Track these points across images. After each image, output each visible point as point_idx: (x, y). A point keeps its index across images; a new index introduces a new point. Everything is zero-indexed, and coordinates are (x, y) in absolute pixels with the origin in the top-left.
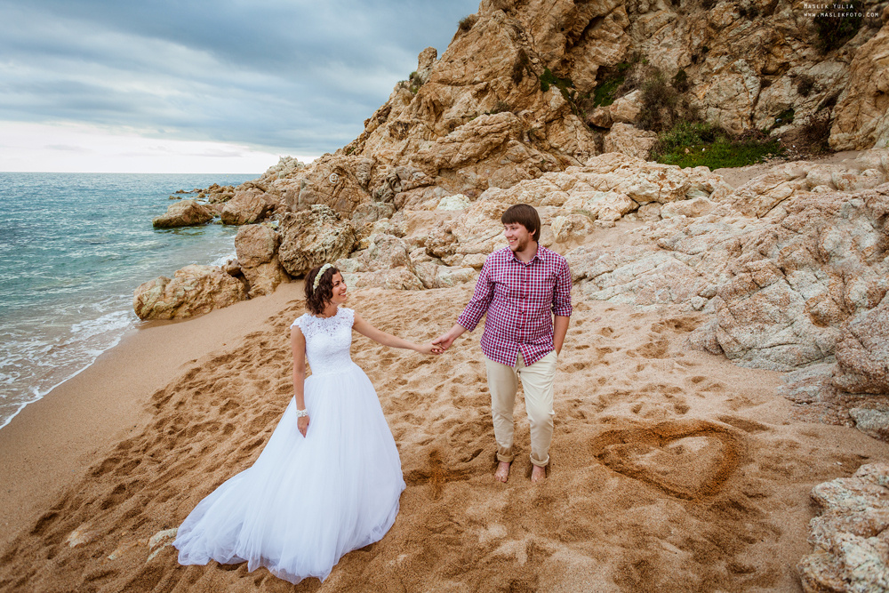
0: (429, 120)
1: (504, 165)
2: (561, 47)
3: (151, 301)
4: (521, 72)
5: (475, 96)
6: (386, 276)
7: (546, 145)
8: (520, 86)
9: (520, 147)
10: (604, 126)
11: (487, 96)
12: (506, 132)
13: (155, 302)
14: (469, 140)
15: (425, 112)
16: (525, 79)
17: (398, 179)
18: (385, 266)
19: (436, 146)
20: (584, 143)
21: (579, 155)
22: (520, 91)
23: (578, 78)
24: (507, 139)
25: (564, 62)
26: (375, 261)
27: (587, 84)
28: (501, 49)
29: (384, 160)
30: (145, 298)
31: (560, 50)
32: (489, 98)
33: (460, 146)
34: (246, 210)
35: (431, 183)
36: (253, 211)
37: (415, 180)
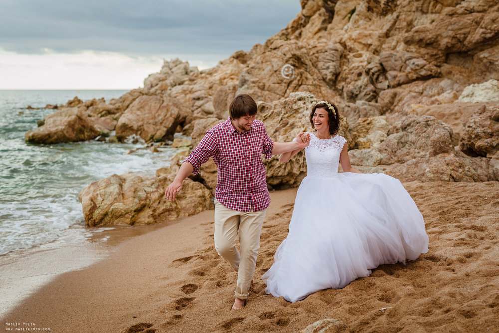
3: (107, 202)
6: (424, 166)
13: (112, 204)
17: (383, 71)
18: (422, 153)
19: (442, 20)
26: (405, 150)
29: (357, 46)
30: (100, 199)
33: (482, 18)
34: (151, 121)
35: (435, 74)
36: (161, 123)
37: (410, 71)
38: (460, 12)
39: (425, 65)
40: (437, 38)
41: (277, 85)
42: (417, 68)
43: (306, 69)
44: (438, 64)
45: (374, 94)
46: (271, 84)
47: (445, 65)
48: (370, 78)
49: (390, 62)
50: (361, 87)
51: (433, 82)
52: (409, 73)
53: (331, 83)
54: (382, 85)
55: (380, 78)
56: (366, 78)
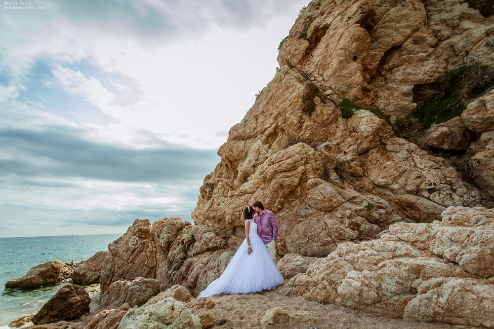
0: (228, 178)
1: (306, 216)
2: (358, 74)
4: (313, 101)
5: (266, 142)
7: (366, 182)
8: (314, 116)
9: (326, 188)
10: (454, 147)
11: (278, 138)
12: (301, 169)
14: (259, 189)
15: (224, 170)
16: (319, 109)
19: (227, 202)
20: (435, 172)
21: (431, 191)
22: (315, 121)
23: (387, 105)
24: (303, 178)
25: (365, 90)
27: (403, 109)
28: (288, 88)
31: (358, 78)
32: (280, 140)
33: (250, 198)
34: (94, 269)
35: (220, 246)
36: (99, 270)
37: (203, 242)
38: (236, 193)
39: (212, 239)
40: (224, 215)
41: (124, 253)
42: (208, 240)
43: (153, 238)
44: (227, 236)
45: (182, 261)
46: (121, 251)
47: (233, 236)
48: (184, 246)
49: (197, 234)
50: (175, 254)
51: (217, 253)
52: (203, 244)
53: (165, 249)
54: (191, 253)
55: (191, 247)
56: (181, 246)
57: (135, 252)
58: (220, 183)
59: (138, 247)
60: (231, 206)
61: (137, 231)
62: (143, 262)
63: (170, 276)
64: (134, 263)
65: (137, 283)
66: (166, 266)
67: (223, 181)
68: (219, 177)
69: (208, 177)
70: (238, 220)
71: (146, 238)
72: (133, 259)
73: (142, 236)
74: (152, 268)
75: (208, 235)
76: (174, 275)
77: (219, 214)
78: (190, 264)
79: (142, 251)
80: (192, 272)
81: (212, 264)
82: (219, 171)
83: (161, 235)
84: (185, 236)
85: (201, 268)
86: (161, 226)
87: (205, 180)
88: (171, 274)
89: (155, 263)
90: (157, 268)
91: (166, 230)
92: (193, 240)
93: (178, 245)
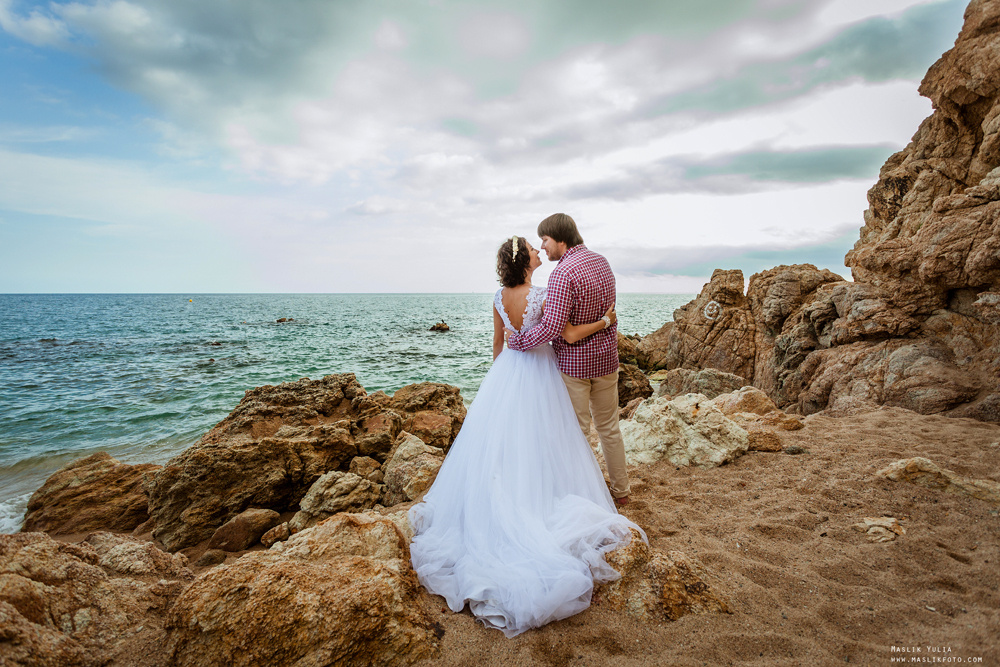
38: (958, 202)
39: (874, 313)
40: (915, 259)
41: (697, 327)
42: (862, 317)
43: (750, 306)
44: (924, 310)
45: (804, 353)
46: (692, 325)
47: (943, 311)
48: (812, 326)
49: (842, 302)
50: (790, 339)
51: (885, 347)
52: (850, 325)
53: (772, 328)
54: (826, 340)
55: (827, 327)
56: (803, 325)
57: (716, 328)
58: (924, 174)
59: (720, 320)
60: (935, 238)
61: (717, 292)
62: (731, 345)
63: (778, 377)
64: (714, 346)
65: (706, 376)
66: (773, 359)
67: (931, 168)
68: (924, 157)
69: (896, 160)
70: (957, 271)
71: (734, 304)
72: (712, 339)
73: (727, 301)
74: (747, 359)
75: (865, 304)
76: (785, 376)
77: (900, 258)
78: (819, 361)
79: (728, 328)
80: (821, 377)
81: (866, 368)
82: (925, 141)
83: (765, 300)
84: (815, 306)
85: (840, 371)
86: (765, 283)
87: (885, 169)
88: (779, 373)
89: (752, 350)
90: (756, 360)
91: (774, 292)
92: (831, 314)
93: (799, 322)
